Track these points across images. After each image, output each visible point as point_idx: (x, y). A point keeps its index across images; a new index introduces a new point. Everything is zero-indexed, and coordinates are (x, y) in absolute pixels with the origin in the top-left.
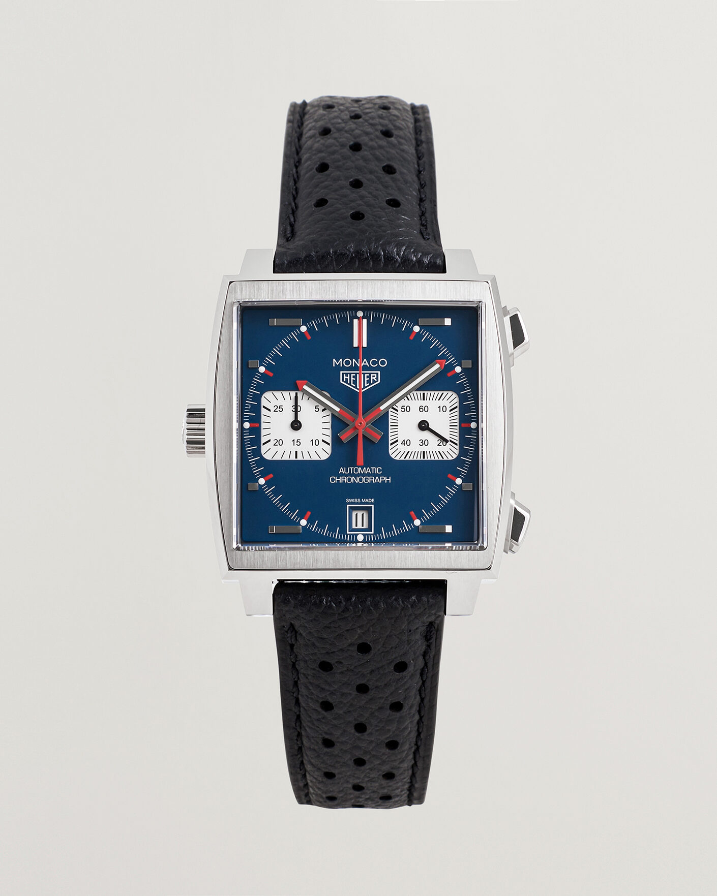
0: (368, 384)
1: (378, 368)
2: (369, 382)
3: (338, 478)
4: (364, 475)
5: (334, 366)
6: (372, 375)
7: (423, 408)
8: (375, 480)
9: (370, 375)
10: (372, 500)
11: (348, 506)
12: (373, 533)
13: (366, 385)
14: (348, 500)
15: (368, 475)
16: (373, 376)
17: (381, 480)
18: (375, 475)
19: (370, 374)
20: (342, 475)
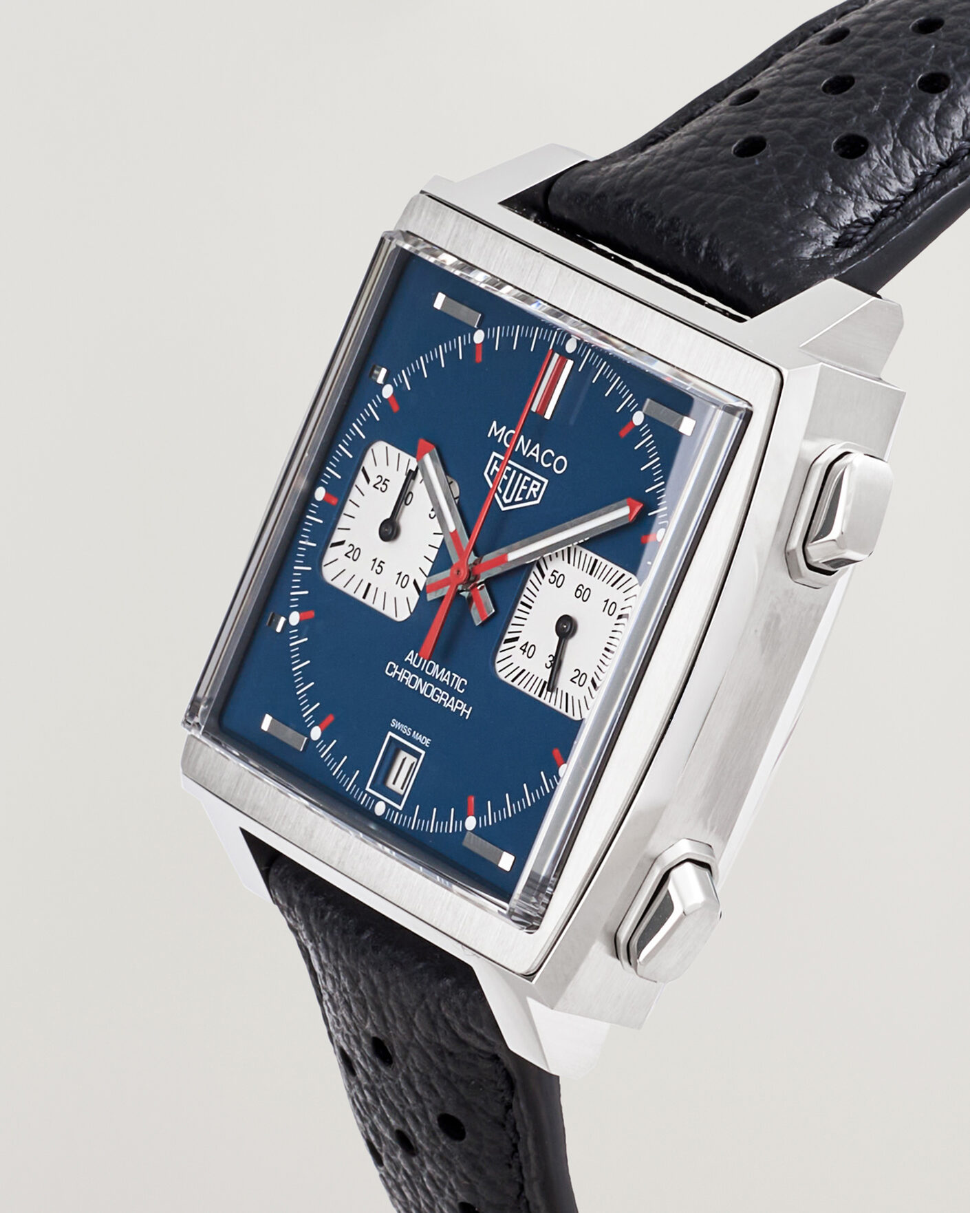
0: (521, 499)
1: (547, 473)
2: (524, 493)
3: (399, 670)
4: (437, 682)
5: (489, 435)
6: (534, 482)
7: (583, 591)
8: (448, 701)
9: (531, 482)
10: (427, 742)
11: (390, 734)
12: (400, 808)
13: (517, 499)
14: (395, 723)
15: (443, 686)
16: (535, 486)
17: (456, 707)
18: (452, 692)
19: (533, 478)
20: (407, 666)
